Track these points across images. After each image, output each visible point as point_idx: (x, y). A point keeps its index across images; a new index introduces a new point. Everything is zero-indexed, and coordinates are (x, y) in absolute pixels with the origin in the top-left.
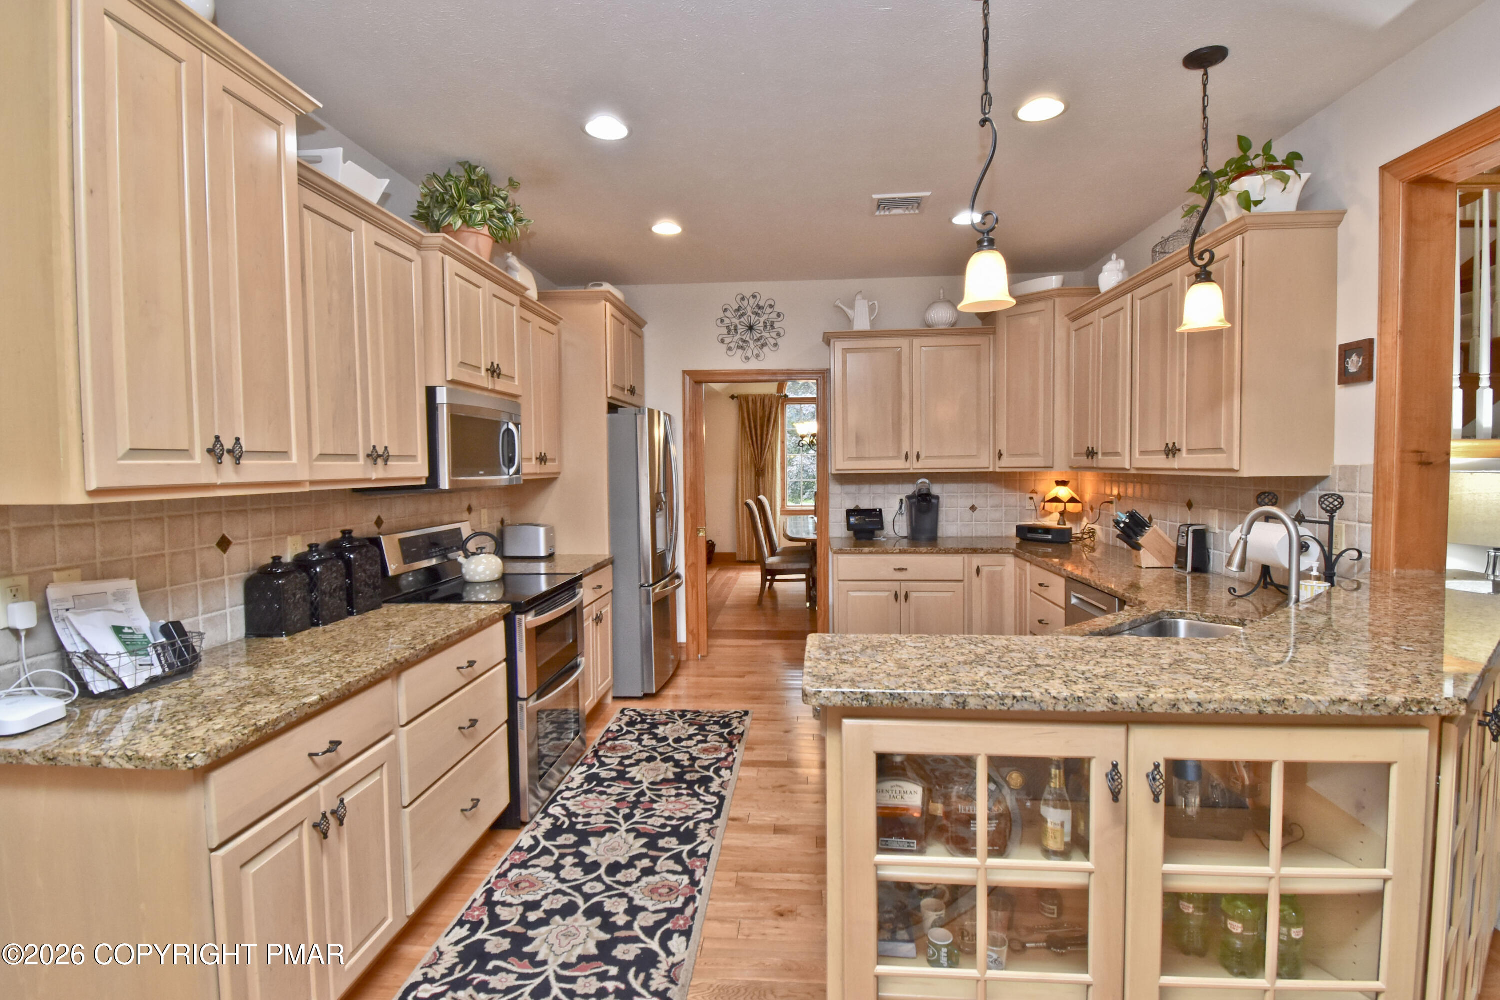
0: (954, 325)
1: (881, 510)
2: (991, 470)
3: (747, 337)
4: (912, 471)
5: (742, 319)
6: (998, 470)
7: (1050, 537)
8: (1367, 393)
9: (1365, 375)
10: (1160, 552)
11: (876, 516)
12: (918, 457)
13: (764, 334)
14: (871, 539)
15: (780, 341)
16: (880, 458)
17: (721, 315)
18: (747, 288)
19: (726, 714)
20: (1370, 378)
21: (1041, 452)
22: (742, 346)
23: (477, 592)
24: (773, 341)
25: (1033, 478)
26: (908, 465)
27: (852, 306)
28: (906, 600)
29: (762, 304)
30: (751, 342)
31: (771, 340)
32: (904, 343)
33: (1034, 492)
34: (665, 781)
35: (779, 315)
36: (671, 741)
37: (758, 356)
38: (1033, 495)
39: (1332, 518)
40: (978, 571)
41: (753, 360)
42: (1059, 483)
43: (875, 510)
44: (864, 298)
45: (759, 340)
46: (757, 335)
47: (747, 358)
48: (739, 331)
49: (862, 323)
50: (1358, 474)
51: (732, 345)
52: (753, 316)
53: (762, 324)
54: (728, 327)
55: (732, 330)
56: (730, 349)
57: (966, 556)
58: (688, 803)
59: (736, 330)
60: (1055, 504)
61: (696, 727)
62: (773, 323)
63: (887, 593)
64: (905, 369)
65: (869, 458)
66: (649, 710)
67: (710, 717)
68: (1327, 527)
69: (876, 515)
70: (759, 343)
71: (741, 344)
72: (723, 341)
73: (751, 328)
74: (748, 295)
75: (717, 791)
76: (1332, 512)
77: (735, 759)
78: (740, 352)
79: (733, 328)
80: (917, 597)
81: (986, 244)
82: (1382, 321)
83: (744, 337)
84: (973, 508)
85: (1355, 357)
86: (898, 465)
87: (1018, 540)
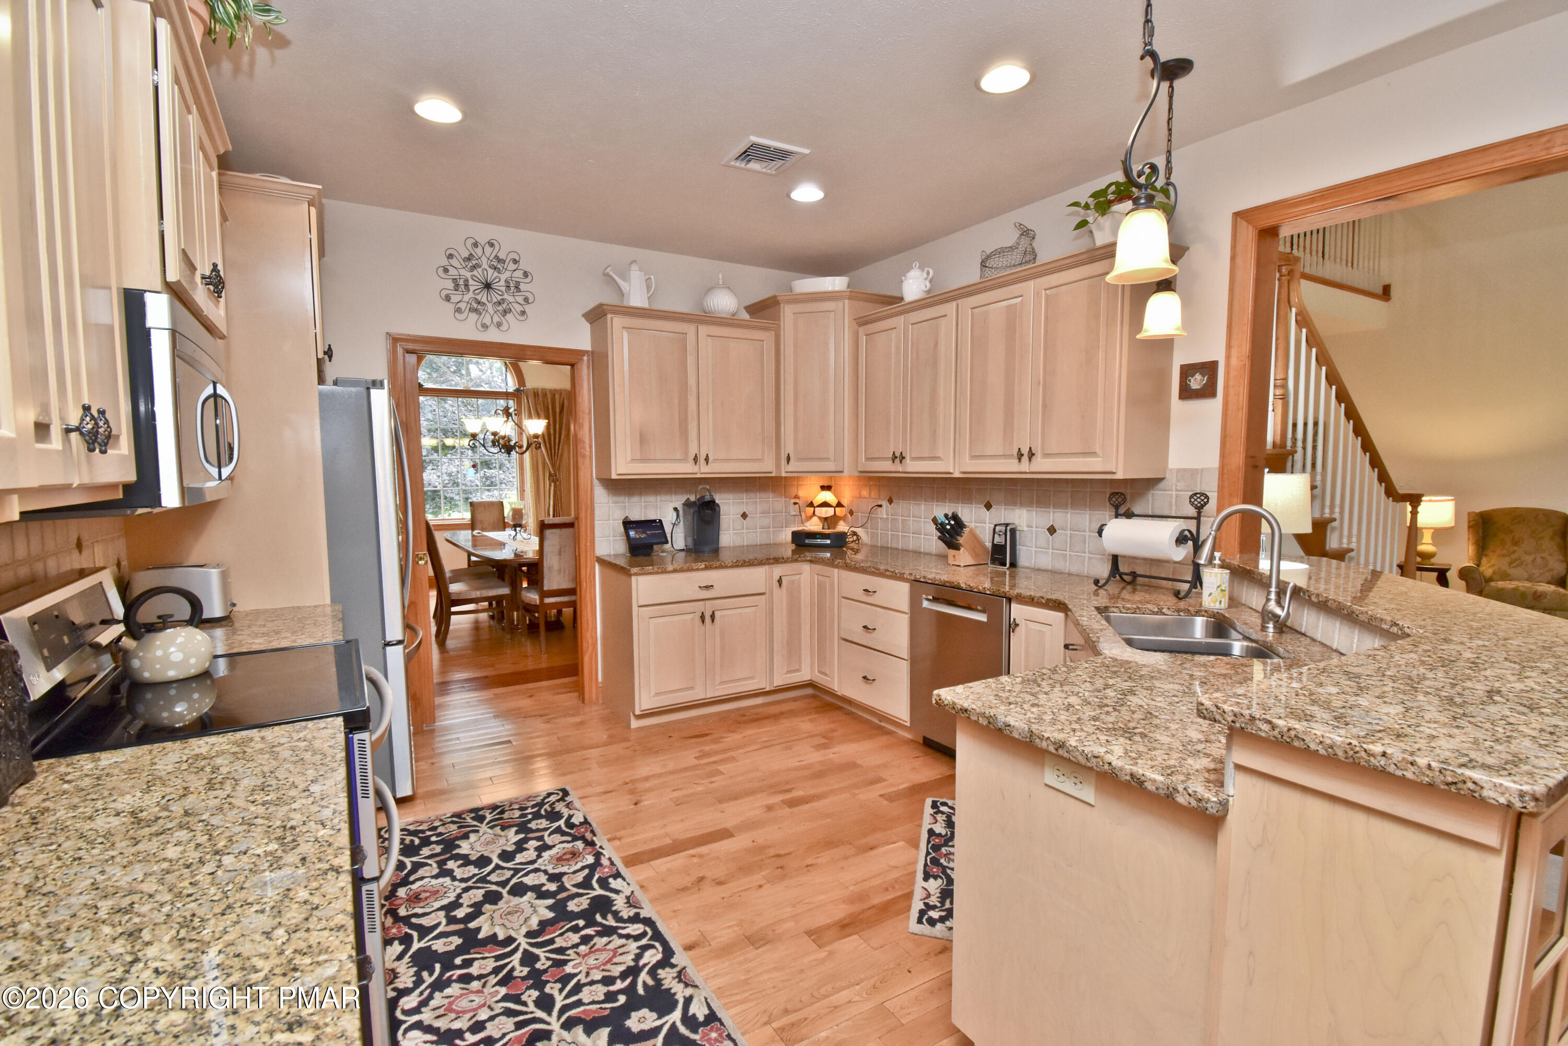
0: (734, 315)
1: (660, 521)
2: (773, 475)
3: (483, 297)
4: (698, 476)
5: (475, 273)
6: (783, 475)
7: (829, 542)
8: (1213, 408)
9: (1208, 391)
10: (974, 551)
11: (656, 528)
12: (707, 460)
13: (506, 296)
14: (649, 555)
15: (528, 308)
16: (664, 460)
17: (445, 262)
18: (483, 232)
19: (539, 799)
20: (1213, 394)
21: (832, 458)
22: (477, 308)
23: (173, 702)
24: (519, 308)
25: (795, 483)
26: (696, 469)
27: (625, 278)
28: (713, 621)
29: (502, 256)
30: (490, 306)
31: (516, 306)
32: (690, 329)
33: (797, 497)
34: (544, 925)
35: (526, 274)
36: (496, 860)
37: (499, 325)
38: (797, 501)
39: (1199, 513)
40: (780, 582)
41: (493, 330)
42: (823, 488)
43: (654, 521)
44: (640, 270)
45: (499, 303)
46: (496, 298)
47: (485, 326)
48: (472, 289)
49: (637, 298)
50: (1199, 476)
51: (462, 306)
52: (490, 271)
53: (502, 283)
54: (454, 280)
55: (460, 285)
56: (458, 310)
57: (767, 567)
58: (611, 946)
59: (466, 286)
60: (824, 509)
61: (515, 829)
62: (518, 283)
63: (689, 617)
64: (691, 360)
65: (655, 461)
66: (422, 823)
67: (521, 809)
68: (1194, 522)
69: (655, 525)
70: (500, 308)
71: (475, 305)
72: (448, 298)
73: (488, 286)
74: (482, 241)
75: (631, 914)
76: (1199, 508)
77: (610, 859)
78: (473, 316)
79: (461, 282)
80: (724, 616)
81: (1143, 201)
82: (1229, 346)
83: (479, 297)
84: (744, 516)
85: (1198, 376)
86: (685, 469)
87: (793, 547)
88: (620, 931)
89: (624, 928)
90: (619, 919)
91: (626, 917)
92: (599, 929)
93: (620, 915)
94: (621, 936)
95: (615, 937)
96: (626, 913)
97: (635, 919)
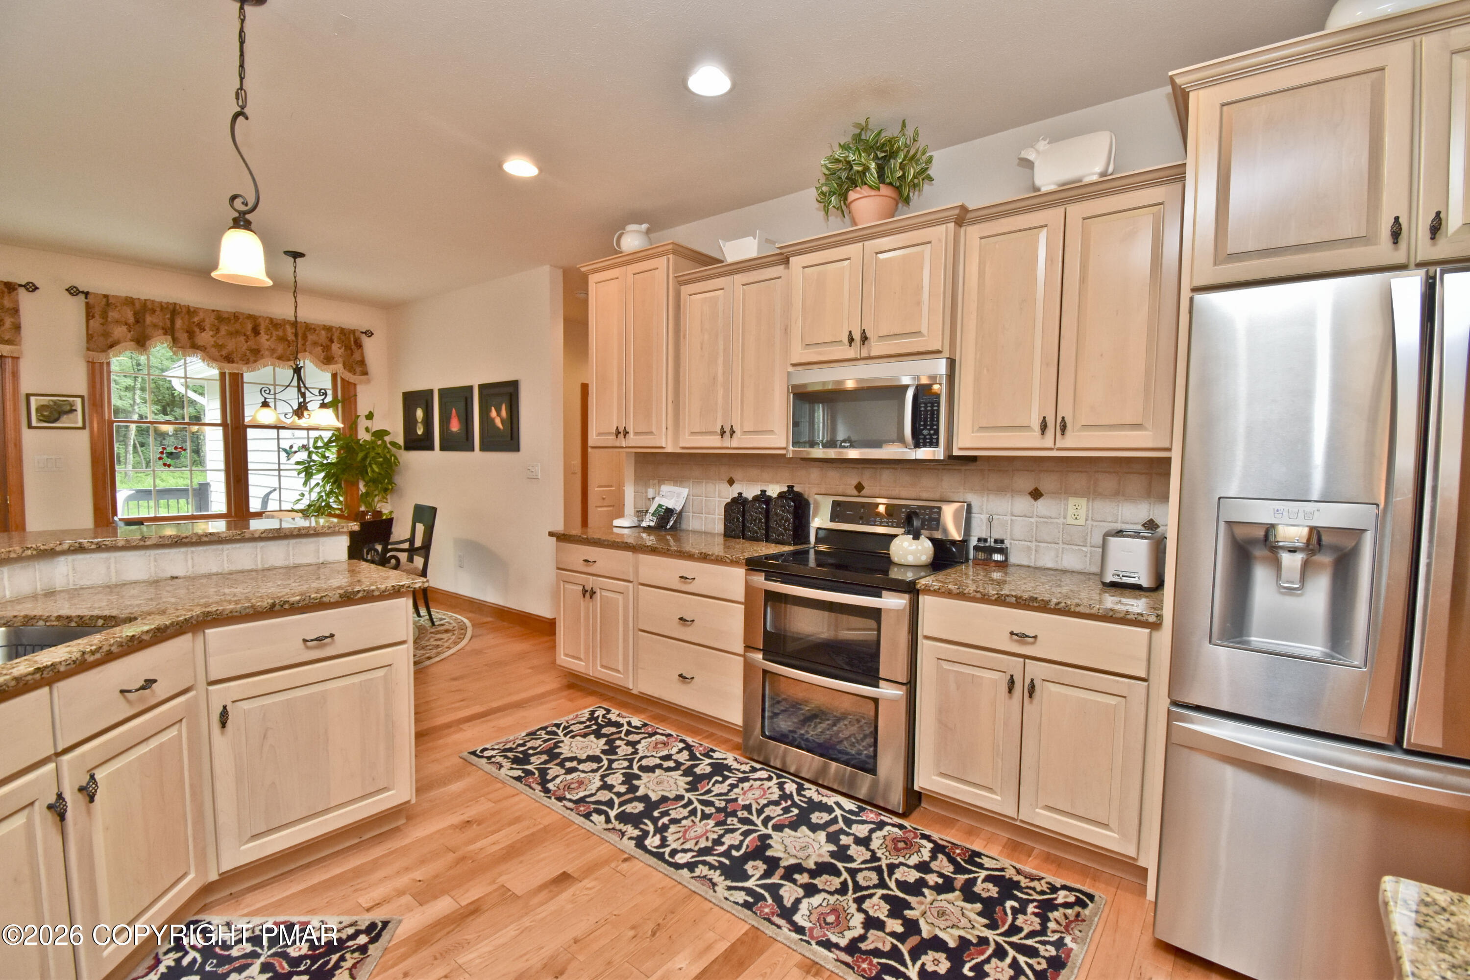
88: (695, 854)
89: (693, 857)
90: (704, 863)
91: (700, 866)
92: (715, 852)
93: (707, 867)
94: (690, 850)
95: (696, 848)
96: (702, 870)
97: (691, 866)
